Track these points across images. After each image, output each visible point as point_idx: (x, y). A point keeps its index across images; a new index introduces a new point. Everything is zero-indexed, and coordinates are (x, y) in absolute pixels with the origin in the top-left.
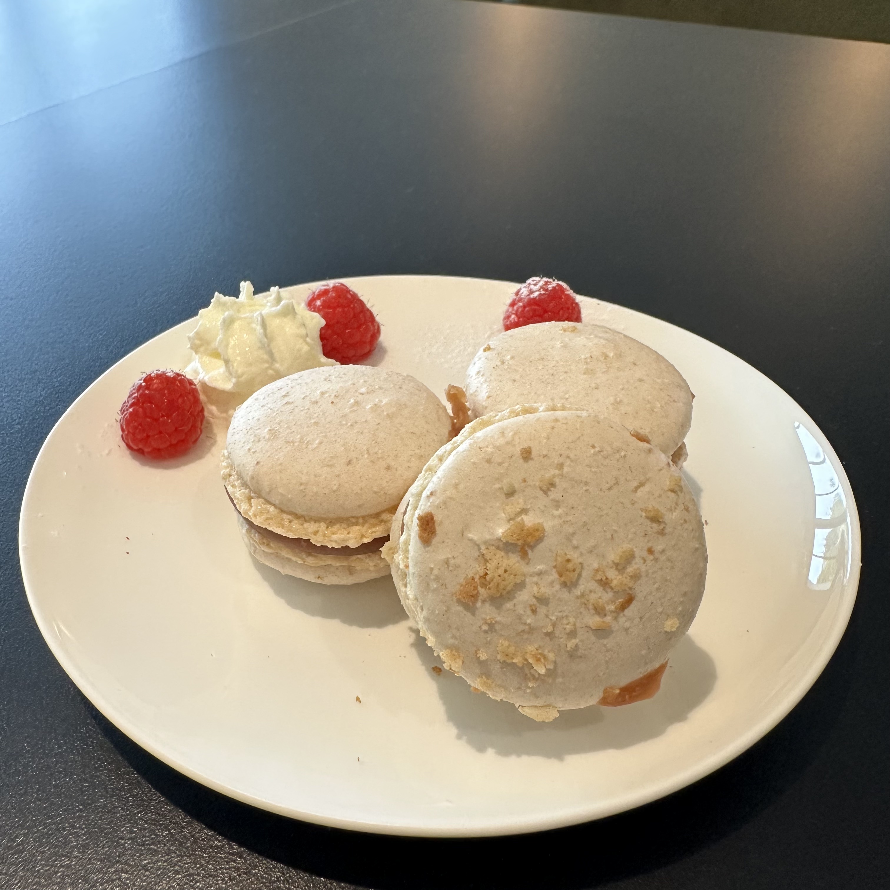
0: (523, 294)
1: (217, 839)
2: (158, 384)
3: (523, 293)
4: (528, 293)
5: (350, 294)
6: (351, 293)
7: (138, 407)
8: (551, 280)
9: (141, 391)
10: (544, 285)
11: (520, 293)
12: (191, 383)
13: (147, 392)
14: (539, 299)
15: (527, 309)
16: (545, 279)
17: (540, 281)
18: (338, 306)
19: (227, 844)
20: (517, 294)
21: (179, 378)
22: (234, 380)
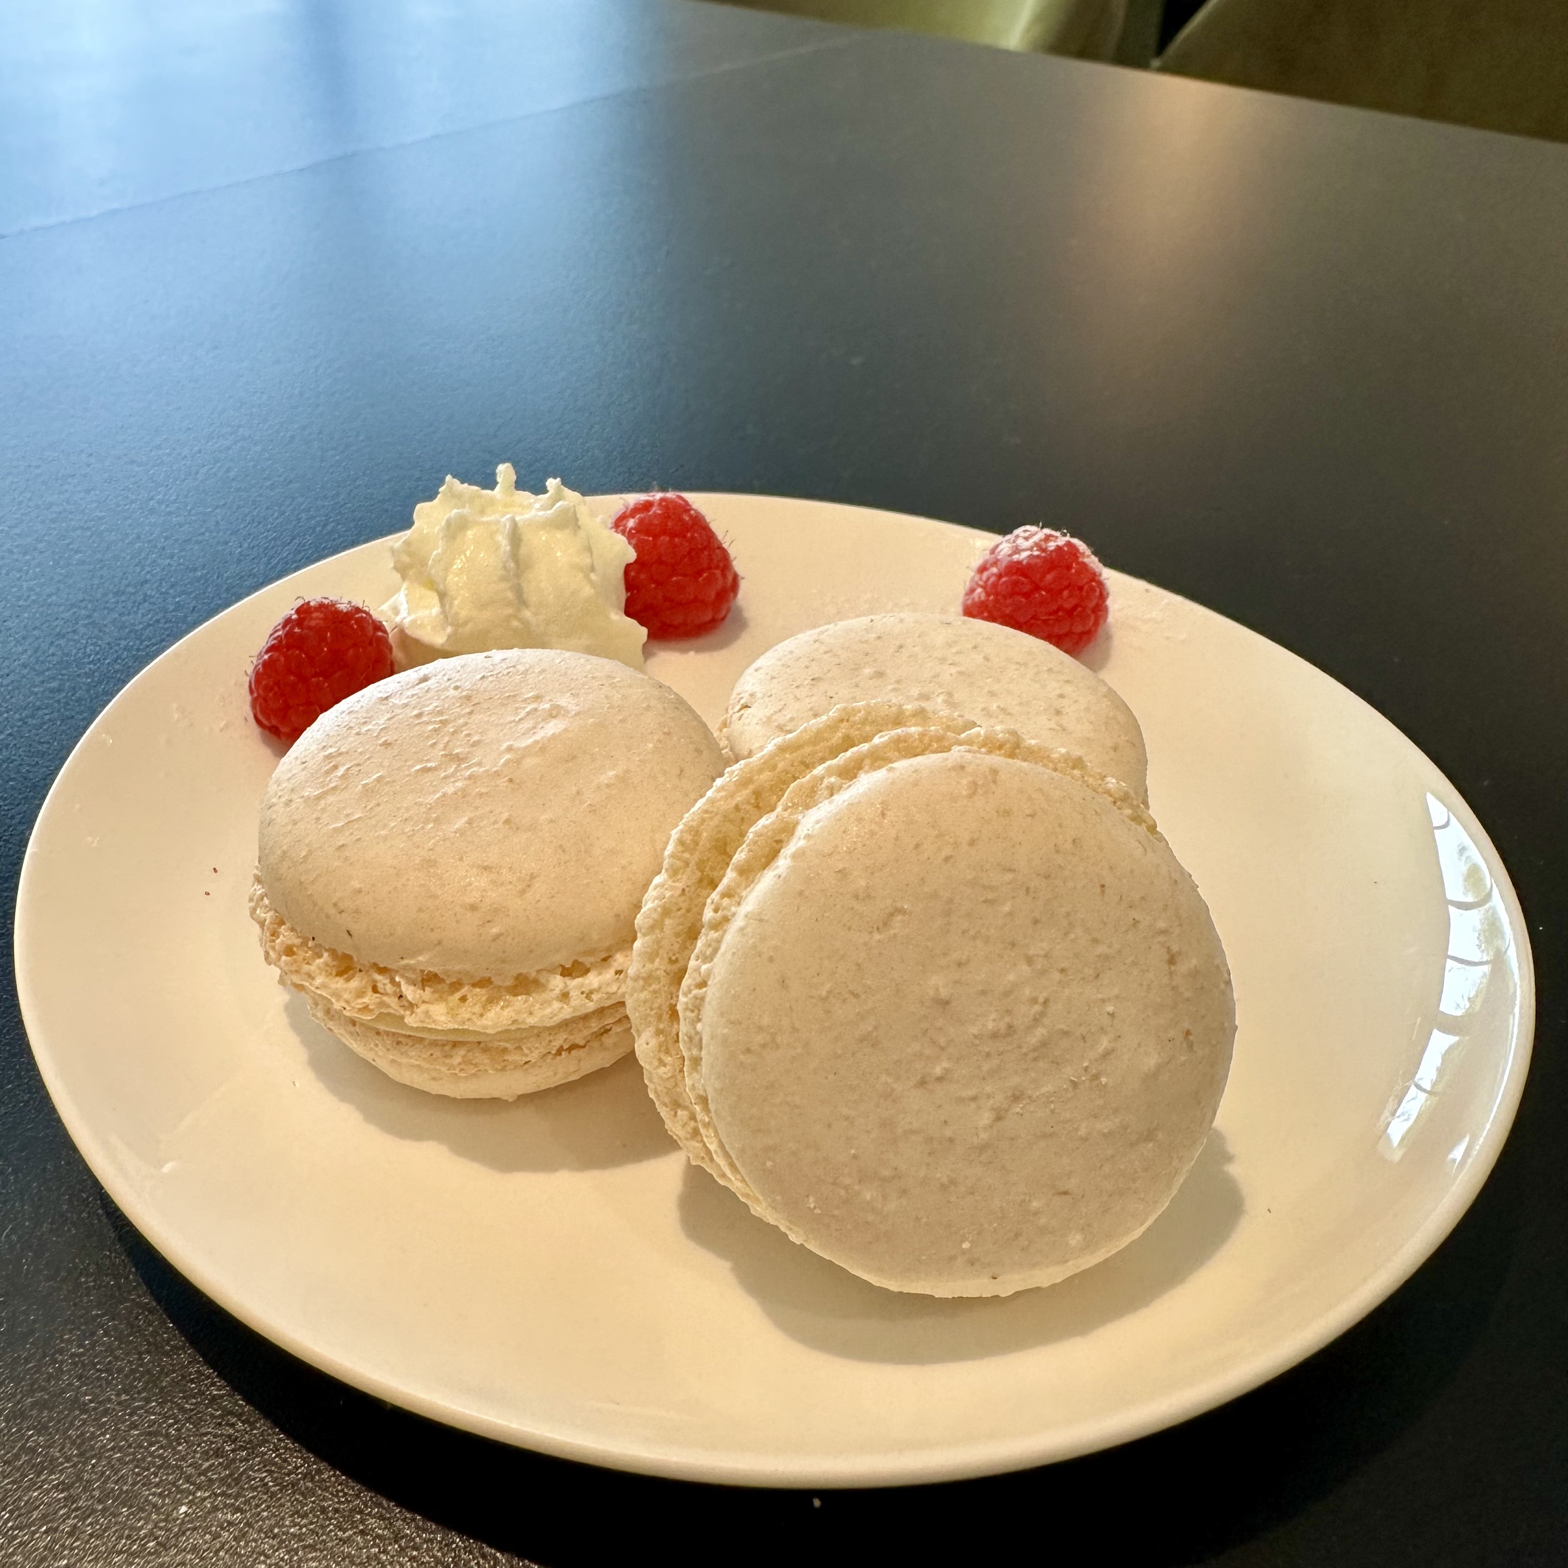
0: (1002, 553)
1: (213, 1384)
2: (320, 619)
3: (1001, 550)
4: (1010, 552)
5: (691, 516)
6: (692, 512)
7: (276, 654)
8: (1058, 534)
9: (287, 628)
10: (1041, 540)
11: (997, 551)
12: (378, 627)
13: (297, 630)
14: (1029, 564)
15: (1004, 579)
16: (1047, 531)
17: (1036, 533)
18: (664, 532)
19: (229, 1395)
20: (993, 551)
21: (360, 615)
22: (449, 630)
